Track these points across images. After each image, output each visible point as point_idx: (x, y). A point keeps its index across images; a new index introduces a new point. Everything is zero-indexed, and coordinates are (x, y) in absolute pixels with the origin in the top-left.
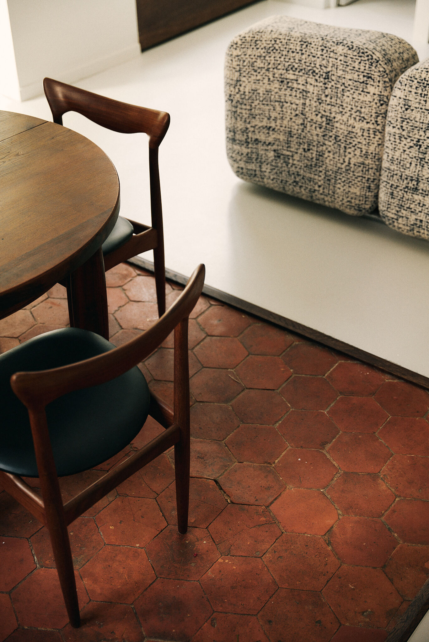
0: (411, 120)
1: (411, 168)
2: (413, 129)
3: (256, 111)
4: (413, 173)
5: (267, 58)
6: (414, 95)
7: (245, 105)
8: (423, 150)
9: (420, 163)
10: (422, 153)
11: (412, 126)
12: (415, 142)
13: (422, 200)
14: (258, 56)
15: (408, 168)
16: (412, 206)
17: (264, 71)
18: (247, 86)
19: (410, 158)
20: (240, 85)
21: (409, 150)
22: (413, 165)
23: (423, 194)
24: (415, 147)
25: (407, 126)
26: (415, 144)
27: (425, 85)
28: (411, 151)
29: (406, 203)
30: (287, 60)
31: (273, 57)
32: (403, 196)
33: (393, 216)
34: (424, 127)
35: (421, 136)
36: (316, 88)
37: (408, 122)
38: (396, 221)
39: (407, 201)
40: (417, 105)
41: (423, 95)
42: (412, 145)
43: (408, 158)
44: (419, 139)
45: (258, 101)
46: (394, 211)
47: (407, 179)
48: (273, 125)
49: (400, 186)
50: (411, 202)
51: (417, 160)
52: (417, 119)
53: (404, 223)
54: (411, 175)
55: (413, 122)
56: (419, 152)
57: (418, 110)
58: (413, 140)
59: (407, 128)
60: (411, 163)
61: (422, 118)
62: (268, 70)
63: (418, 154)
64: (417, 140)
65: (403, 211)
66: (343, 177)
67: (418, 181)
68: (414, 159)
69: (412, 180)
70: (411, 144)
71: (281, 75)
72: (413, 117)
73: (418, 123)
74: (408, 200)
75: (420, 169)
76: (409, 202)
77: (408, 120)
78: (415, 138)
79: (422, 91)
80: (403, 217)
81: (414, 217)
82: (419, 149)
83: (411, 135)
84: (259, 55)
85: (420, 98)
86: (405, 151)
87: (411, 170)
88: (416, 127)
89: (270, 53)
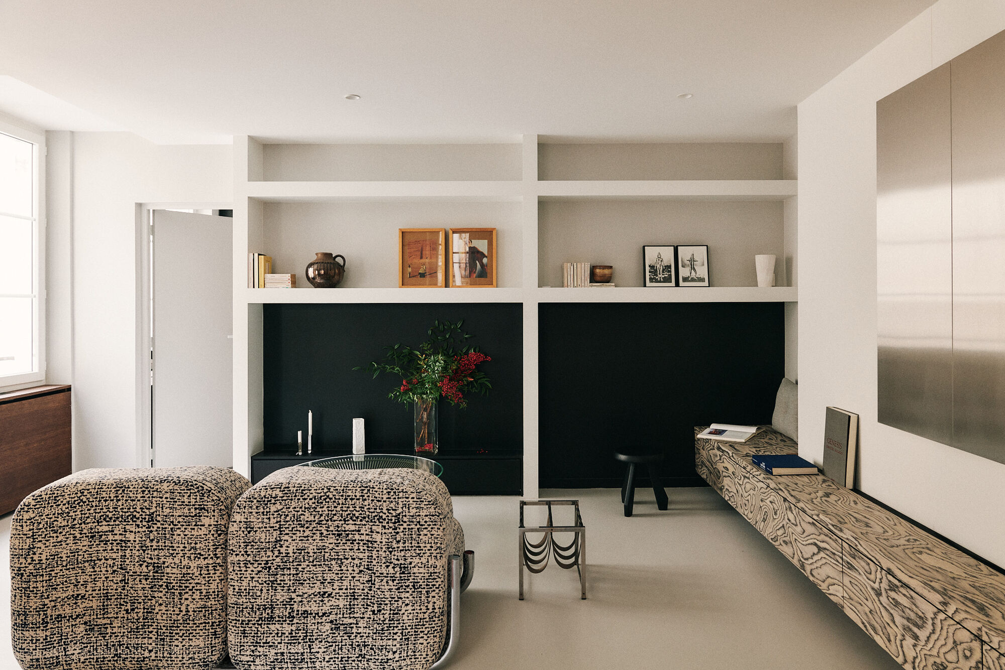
0: (256, 543)
1: (263, 595)
2: (259, 551)
3: (58, 580)
4: (266, 601)
5: (71, 514)
6: (256, 515)
7: (42, 575)
8: (272, 571)
9: (272, 586)
10: (272, 575)
11: (258, 549)
12: (263, 566)
13: (280, 629)
14: (58, 514)
15: (260, 596)
16: (269, 639)
17: (67, 529)
18: (43, 552)
19: (260, 584)
20: (34, 554)
21: (258, 576)
22: (265, 591)
23: (280, 621)
24: (263, 570)
25: (252, 550)
26: (263, 568)
27: (266, 502)
28: (261, 576)
29: (262, 638)
30: (98, 511)
31: (79, 510)
32: (258, 631)
33: (248, 659)
34: (270, 546)
35: (269, 557)
36: (137, 535)
37: (252, 545)
38: (252, 664)
39: (262, 635)
40: (260, 525)
41: (265, 513)
42: (261, 569)
43: (258, 585)
44: (267, 561)
45: (60, 568)
46: (248, 653)
47: (259, 609)
48: (82, 591)
49: (253, 619)
50: (268, 635)
51: (269, 584)
52: (262, 540)
53: (262, 663)
54: (263, 603)
55: (259, 543)
56: (269, 575)
57: (261, 530)
58: (261, 564)
59: (253, 552)
60: (262, 590)
61: (268, 538)
62: (73, 527)
63: (269, 578)
64: (265, 562)
65: (259, 649)
66: (180, 630)
67: (272, 608)
68: (265, 585)
69: (265, 609)
70: (259, 569)
71: (91, 529)
72: (257, 538)
73: (264, 544)
74: (264, 633)
75: (273, 594)
76: (265, 635)
77: (252, 543)
78: (262, 561)
79: (264, 509)
80: (260, 656)
81: (273, 651)
82: (269, 572)
83: (257, 559)
84: (60, 512)
85: (263, 517)
86: (253, 578)
87: (263, 598)
88: (263, 549)
89: (75, 507)
